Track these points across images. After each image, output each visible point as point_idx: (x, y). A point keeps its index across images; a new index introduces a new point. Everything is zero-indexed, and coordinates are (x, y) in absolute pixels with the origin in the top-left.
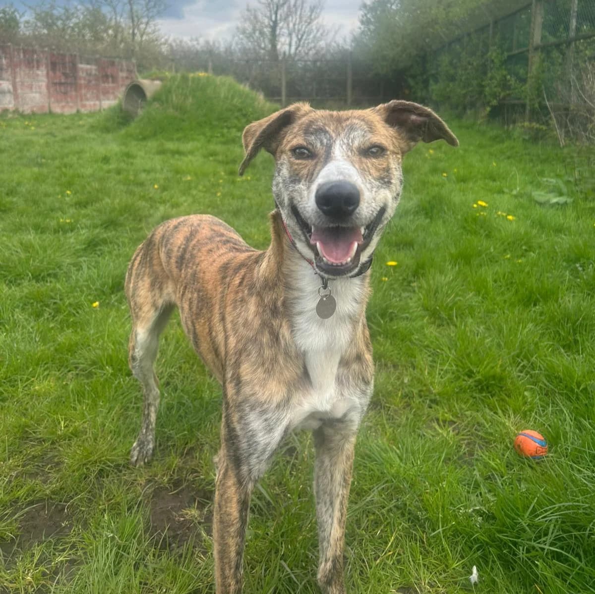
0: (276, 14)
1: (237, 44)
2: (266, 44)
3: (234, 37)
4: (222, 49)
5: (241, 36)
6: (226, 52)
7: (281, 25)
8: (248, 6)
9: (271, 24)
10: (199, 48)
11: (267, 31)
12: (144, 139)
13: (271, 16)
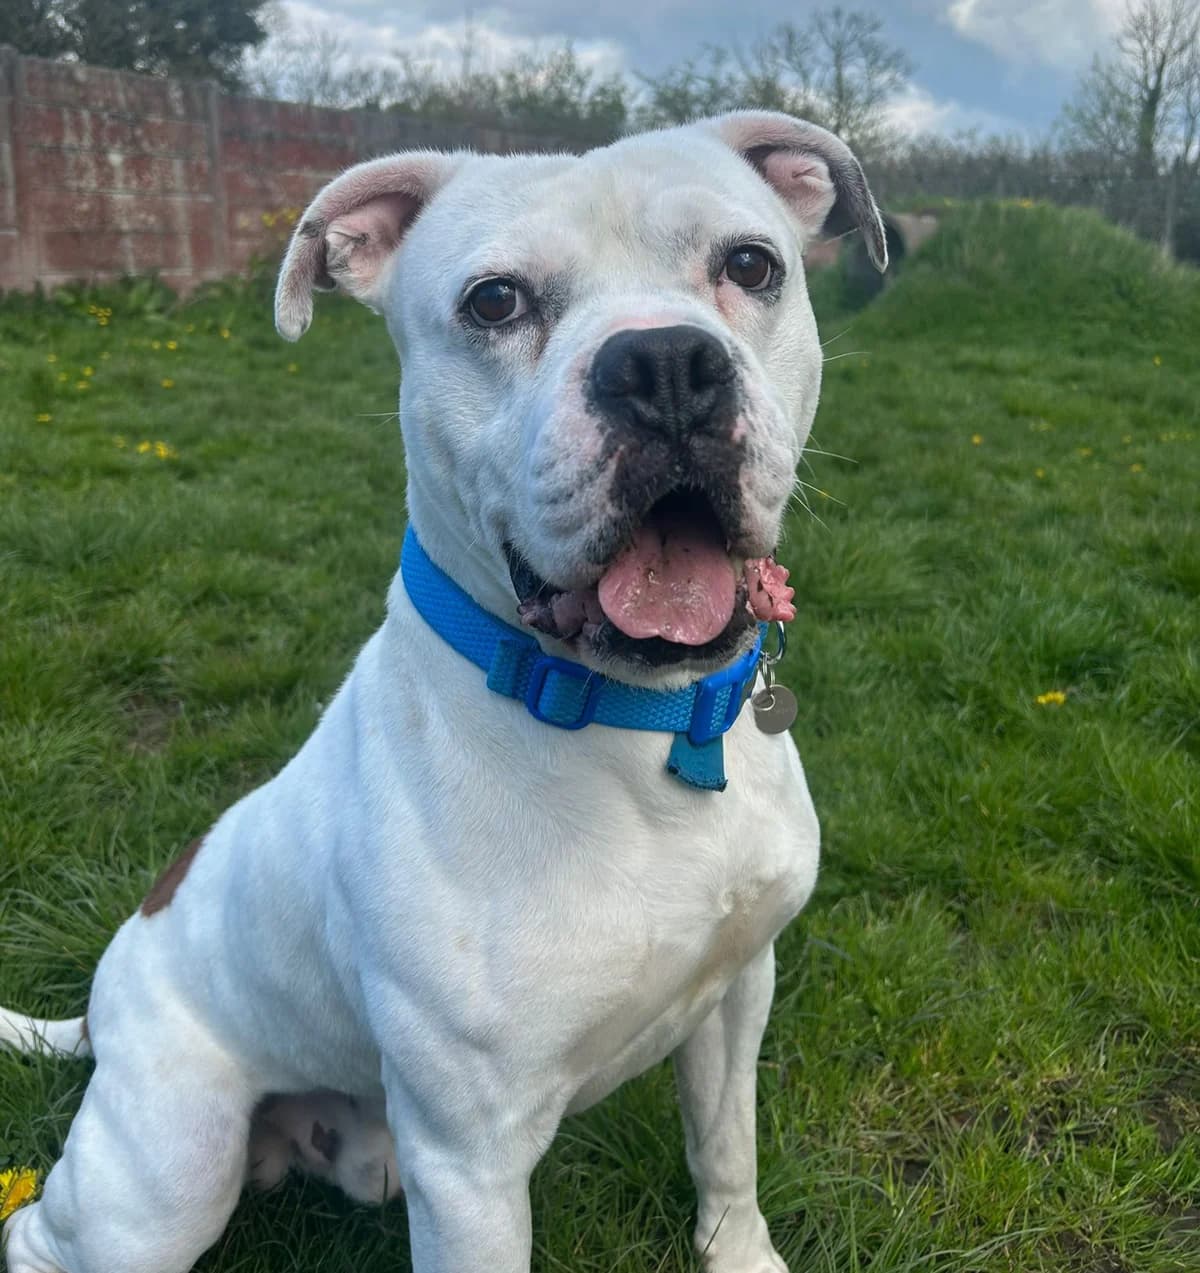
0: (1160, 71)
1: (1062, 142)
2: (1128, 141)
3: (1055, 125)
4: (1027, 155)
5: (1072, 125)
6: (1034, 158)
7: (1168, 98)
8: (1096, 56)
9: (1146, 95)
10: (975, 152)
11: (1134, 110)
12: (901, 336)
13: (1146, 78)
